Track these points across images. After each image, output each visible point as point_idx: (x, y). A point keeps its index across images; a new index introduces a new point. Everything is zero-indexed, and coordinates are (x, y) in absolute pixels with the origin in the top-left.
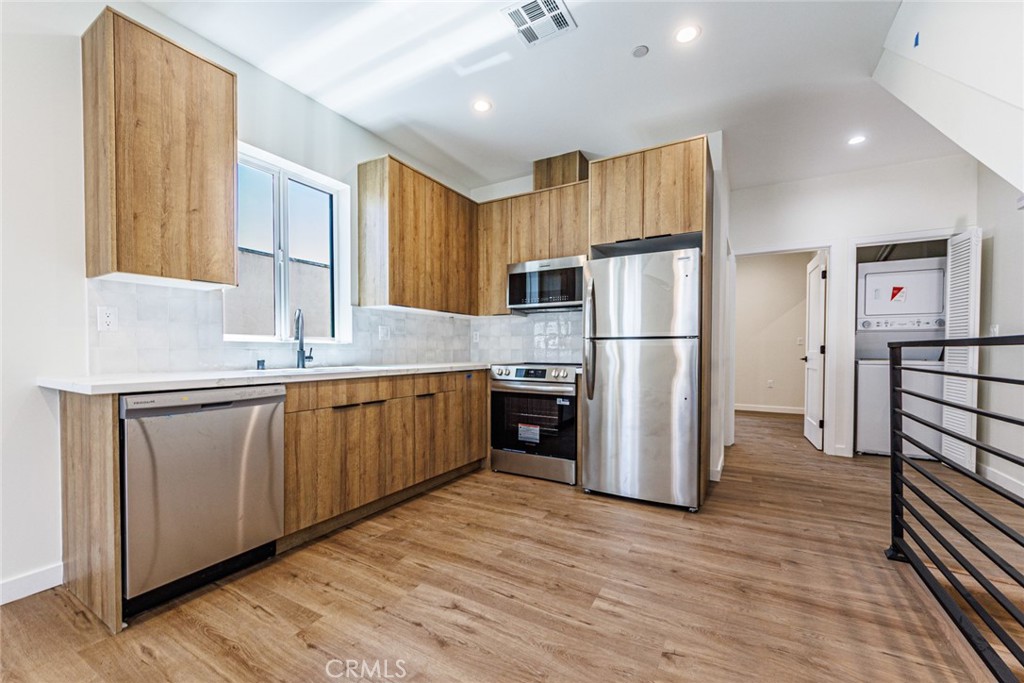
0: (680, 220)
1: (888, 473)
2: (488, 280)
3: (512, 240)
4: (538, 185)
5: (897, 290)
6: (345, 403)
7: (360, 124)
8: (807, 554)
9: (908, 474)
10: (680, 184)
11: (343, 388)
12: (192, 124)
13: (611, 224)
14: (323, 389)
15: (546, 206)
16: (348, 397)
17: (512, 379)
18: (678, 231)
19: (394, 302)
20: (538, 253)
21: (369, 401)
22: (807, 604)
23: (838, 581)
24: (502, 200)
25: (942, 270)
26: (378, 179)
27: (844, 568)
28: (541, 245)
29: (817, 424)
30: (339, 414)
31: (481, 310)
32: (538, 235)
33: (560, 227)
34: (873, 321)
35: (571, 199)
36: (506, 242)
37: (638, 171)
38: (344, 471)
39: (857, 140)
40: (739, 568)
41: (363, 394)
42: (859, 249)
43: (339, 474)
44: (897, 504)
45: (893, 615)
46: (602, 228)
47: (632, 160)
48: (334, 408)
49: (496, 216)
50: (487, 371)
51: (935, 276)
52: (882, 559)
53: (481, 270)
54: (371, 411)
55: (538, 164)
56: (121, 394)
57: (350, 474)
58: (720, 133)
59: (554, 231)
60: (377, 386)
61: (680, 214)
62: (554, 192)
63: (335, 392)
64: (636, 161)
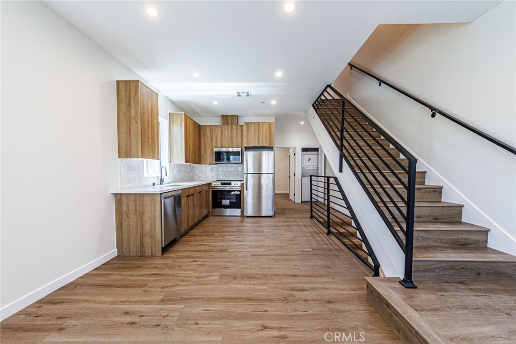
0: (268, 143)
1: (310, 205)
2: (205, 152)
3: (214, 140)
4: (223, 123)
5: (310, 159)
7: (170, 98)
8: (297, 220)
9: (313, 205)
10: (268, 133)
11: (188, 190)
12: (152, 111)
13: (250, 141)
15: (226, 130)
16: (188, 193)
17: (218, 186)
18: (268, 145)
19: (186, 162)
20: (224, 145)
21: (191, 194)
22: (299, 226)
23: (303, 222)
24: (211, 126)
25: (318, 155)
26: (179, 120)
27: (304, 221)
28: (225, 143)
29: (293, 195)
30: (187, 198)
31: (202, 162)
32: (224, 139)
33: (232, 138)
34: (305, 167)
35: (235, 130)
36: (212, 140)
37: (258, 128)
38: (188, 215)
39: (302, 123)
40: (287, 224)
42: (302, 149)
44: (312, 211)
45: (312, 225)
46: (247, 142)
47: (256, 124)
48: (187, 196)
49: (208, 131)
50: (210, 184)
51: (316, 156)
52: (310, 219)
53: (202, 148)
54: (192, 197)
55: (223, 116)
56: (161, 194)
58: (274, 118)
59: (229, 139)
60: (192, 190)
61: (268, 141)
62: (229, 127)
64: (257, 125)
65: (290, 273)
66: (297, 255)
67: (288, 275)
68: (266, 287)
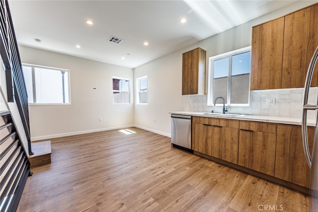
6: (207, 124)
11: (207, 119)
14: (201, 119)
16: (208, 123)
21: (216, 125)
30: (205, 127)
41: (213, 123)
43: (205, 143)
48: (203, 124)
54: (216, 129)
57: (208, 144)
60: (220, 122)
63: (205, 120)
65: (94, 161)
66: (90, 176)
67: (95, 160)
68: (104, 153)
